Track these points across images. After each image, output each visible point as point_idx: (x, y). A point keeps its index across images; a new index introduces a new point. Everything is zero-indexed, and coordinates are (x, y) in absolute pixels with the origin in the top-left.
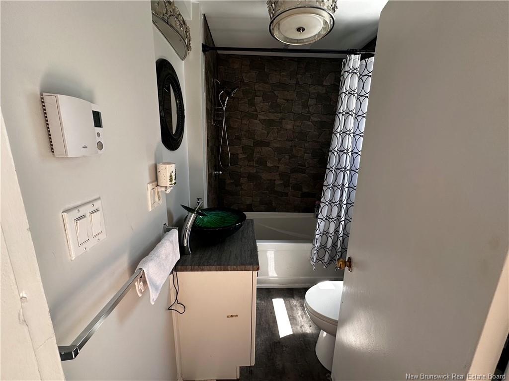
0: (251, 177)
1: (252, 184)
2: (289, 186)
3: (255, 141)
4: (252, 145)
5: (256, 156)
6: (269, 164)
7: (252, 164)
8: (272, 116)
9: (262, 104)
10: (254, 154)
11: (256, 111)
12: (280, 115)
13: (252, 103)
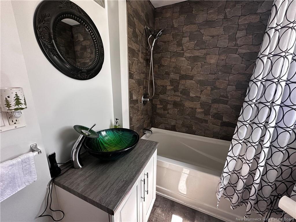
0: (176, 104)
1: (176, 109)
2: (210, 115)
3: (181, 75)
4: (178, 79)
5: (181, 87)
6: (192, 95)
7: (177, 94)
8: (197, 53)
9: (188, 44)
10: (180, 86)
11: (183, 50)
12: (204, 51)
13: (180, 44)
